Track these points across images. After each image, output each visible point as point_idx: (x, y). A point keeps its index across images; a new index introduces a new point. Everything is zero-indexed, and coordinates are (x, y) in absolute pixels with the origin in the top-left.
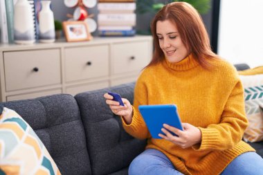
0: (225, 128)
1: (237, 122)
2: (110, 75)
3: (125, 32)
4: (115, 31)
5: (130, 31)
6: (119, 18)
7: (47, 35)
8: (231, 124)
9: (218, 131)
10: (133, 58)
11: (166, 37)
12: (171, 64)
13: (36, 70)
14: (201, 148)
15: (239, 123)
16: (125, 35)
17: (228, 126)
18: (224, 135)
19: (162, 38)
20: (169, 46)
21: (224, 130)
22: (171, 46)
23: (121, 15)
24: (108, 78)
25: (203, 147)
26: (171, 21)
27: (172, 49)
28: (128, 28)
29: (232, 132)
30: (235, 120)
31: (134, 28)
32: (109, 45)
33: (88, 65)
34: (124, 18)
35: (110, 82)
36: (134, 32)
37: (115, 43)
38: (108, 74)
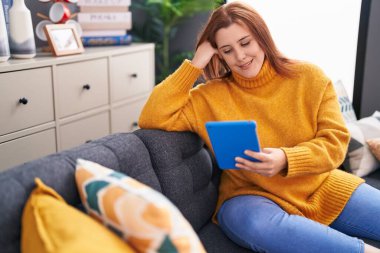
0: (318, 144)
1: (334, 133)
2: (109, 103)
4: (104, 38)
5: (125, 37)
6: (109, 18)
7: (25, 47)
8: (327, 137)
9: (307, 149)
10: (135, 76)
13: (24, 101)
14: (289, 173)
15: (337, 135)
16: (117, 43)
17: (321, 141)
18: (317, 152)
21: (317, 146)
23: (112, 15)
24: (107, 107)
25: (292, 171)
28: (123, 33)
29: (328, 147)
30: (330, 131)
31: (129, 32)
32: (108, 58)
33: (86, 90)
34: (114, 17)
35: (109, 111)
36: (129, 38)
37: (113, 56)
38: (107, 101)
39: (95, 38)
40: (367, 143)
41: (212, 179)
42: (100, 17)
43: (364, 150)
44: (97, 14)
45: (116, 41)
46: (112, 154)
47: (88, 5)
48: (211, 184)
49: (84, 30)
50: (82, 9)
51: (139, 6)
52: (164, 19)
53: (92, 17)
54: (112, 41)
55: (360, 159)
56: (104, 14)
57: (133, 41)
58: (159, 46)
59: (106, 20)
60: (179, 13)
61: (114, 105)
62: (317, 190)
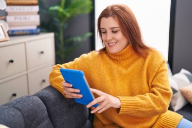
2: (27, 70)
3: (32, 30)
4: (23, 31)
5: (36, 30)
6: (26, 19)
10: (42, 53)
11: (109, 32)
12: (112, 54)
16: (31, 33)
19: (105, 32)
20: (111, 39)
22: (113, 38)
23: (27, 17)
24: (26, 72)
26: (114, 17)
27: (114, 41)
28: (34, 28)
31: (38, 27)
32: (25, 43)
33: (11, 63)
34: (29, 18)
35: (27, 75)
36: (39, 30)
37: (29, 42)
38: (25, 69)
39: (18, 31)
40: (180, 90)
41: (89, 119)
42: (20, 18)
43: (179, 94)
44: (19, 17)
45: (31, 32)
46: (19, 113)
47: (12, 11)
48: (88, 121)
49: (10, 26)
50: (9, 14)
51: (44, 11)
52: (60, 18)
53: (15, 18)
54: (28, 32)
55: (176, 99)
56: (23, 17)
57: (42, 32)
58: (57, 34)
59: (24, 20)
60: (68, 15)
61: (30, 71)
62: (154, 124)
